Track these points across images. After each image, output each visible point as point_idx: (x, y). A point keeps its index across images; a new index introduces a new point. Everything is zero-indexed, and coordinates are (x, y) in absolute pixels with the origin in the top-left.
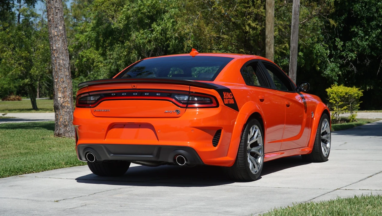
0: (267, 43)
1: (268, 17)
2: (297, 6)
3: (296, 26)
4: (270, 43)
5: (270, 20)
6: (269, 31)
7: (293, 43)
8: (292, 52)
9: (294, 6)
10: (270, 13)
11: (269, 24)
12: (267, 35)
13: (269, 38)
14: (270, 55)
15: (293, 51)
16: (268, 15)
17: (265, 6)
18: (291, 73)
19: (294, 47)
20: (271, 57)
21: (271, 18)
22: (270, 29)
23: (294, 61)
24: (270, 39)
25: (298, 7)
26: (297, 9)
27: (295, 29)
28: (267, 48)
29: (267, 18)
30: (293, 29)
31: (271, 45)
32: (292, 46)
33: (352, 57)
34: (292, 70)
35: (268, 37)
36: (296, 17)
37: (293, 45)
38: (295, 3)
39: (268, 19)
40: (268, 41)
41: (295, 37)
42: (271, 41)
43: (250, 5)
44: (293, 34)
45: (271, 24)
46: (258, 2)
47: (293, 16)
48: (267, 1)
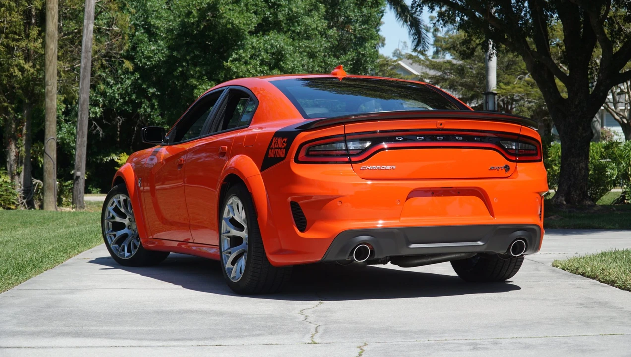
0: (47, 93)
1: (48, 55)
2: (89, 39)
3: (87, 68)
4: (51, 92)
5: (51, 59)
6: (50, 76)
7: (83, 94)
8: (81, 106)
9: (86, 39)
10: (52, 49)
11: (49, 66)
12: (47, 81)
13: (51, 85)
14: (52, 110)
15: (84, 104)
16: (49, 52)
17: (44, 38)
18: (81, 136)
19: (84, 98)
20: (53, 114)
21: (53, 56)
22: (51, 72)
23: (85, 118)
24: (51, 87)
25: (90, 41)
26: (90, 44)
27: (86, 72)
28: (47, 100)
29: (47, 57)
30: (83, 73)
31: (53, 95)
32: (82, 98)
33: (96, 113)
34: (81, 131)
35: (49, 84)
36: (88, 55)
37: (83, 96)
38: (87, 35)
39: (49, 58)
41: (86, 84)
42: (53, 90)
43: (23, 37)
44: (84, 79)
45: (54, 64)
46: (34, 32)
47: (83, 54)
48: (47, 31)
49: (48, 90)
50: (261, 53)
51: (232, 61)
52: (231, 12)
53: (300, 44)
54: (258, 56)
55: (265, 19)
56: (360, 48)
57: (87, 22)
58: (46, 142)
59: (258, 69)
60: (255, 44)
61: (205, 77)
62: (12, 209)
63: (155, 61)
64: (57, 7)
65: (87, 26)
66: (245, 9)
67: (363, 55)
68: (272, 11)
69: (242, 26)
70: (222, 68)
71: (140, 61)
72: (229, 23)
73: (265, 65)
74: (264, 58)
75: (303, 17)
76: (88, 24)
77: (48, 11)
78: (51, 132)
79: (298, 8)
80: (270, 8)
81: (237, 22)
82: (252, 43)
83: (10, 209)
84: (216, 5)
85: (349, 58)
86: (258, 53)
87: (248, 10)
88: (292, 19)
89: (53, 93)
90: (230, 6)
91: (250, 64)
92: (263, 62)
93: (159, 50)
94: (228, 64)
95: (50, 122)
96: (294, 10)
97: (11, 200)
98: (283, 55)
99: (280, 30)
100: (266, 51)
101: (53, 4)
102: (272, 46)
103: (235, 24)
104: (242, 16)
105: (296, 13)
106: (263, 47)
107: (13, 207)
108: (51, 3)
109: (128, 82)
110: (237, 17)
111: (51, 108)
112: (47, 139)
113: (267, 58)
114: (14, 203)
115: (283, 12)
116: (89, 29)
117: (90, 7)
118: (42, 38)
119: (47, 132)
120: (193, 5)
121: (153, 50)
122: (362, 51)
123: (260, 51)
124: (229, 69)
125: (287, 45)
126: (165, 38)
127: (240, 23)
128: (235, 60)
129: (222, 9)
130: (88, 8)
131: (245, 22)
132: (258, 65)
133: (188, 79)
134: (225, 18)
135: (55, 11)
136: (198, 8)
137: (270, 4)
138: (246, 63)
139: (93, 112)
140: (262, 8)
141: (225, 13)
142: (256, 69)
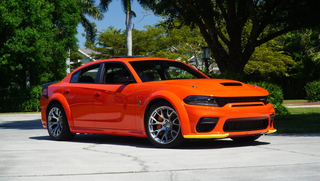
51: (8, 43)
52: (8, 16)
53: (42, 34)
54: (21, 40)
55: (24, 21)
56: (69, 37)
66: (15, 14)
67: (71, 40)
68: (28, 16)
69: (14, 24)
70: (3, 46)
72: (7, 22)
73: (25, 45)
74: (24, 41)
75: (43, 20)
79: (41, 15)
81: (12, 21)
82: (18, 33)
85: (64, 42)
86: (21, 38)
87: (16, 16)
88: (38, 22)
90: (7, 13)
91: (17, 44)
92: (24, 43)
94: (6, 44)
96: (39, 16)
98: (34, 39)
99: (32, 27)
100: (25, 38)
102: (29, 34)
103: (10, 23)
104: (14, 18)
105: (41, 18)
106: (23, 35)
110: (11, 19)
113: (26, 41)
115: (33, 17)
122: (71, 39)
124: (7, 46)
127: (13, 22)
128: (10, 42)
129: (3, 15)
131: (15, 21)
132: (21, 45)
134: (5, 19)
137: (27, 13)
138: (15, 44)
140: (22, 15)
141: (4, 17)
142: (20, 47)
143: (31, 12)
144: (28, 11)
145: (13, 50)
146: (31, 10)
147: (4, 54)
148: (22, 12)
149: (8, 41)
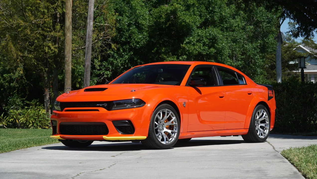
0: (66, 62)
1: (67, 40)
2: (90, 31)
3: (89, 47)
4: (68, 61)
5: (68, 42)
6: (68, 52)
7: (87, 62)
8: (86, 69)
9: (88, 31)
10: (68, 36)
11: (67, 46)
12: (66, 55)
13: (68, 57)
14: (68, 72)
16: (67, 38)
17: (64, 30)
19: (88, 65)
20: (69, 74)
21: (69, 41)
22: (68, 50)
23: (88, 76)
24: (68, 58)
25: (91, 32)
26: (91, 34)
27: (89, 50)
28: (66, 66)
30: (87, 50)
31: (69, 63)
34: (86, 84)
35: (67, 57)
36: (89, 40)
37: (87, 64)
38: (89, 28)
39: (67, 41)
40: (67, 60)
41: (89, 57)
42: (69, 60)
43: (52, 29)
44: (87, 54)
45: (70, 45)
46: (58, 27)
47: (87, 39)
48: (66, 26)
49: (66, 60)
50: (203, 39)
51: (186, 44)
52: (185, 15)
53: (227, 34)
54: (202, 40)
55: (207, 20)
57: (89, 21)
58: (65, 90)
59: (202, 48)
60: (200, 34)
61: (170, 53)
62: (47, 129)
63: (141, 44)
64: (71, 12)
65: (89, 23)
68: (210, 15)
69: (191, 23)
70: (180, 47)
71: (133, 44)
72: (184, 22)
73: (206, 46)
74: (205, 42)
75: (229, 18)
76: (90, 22)
77: (66, 14)
78: (68, 85)
79: (225, 13)
80: (209, 13)
81: (188, 21)
82: (198, 33)
83: (45, 128)
84: (176, 11)
86: (201, 39)
87: (194, 14)
88: (222, 20)
89: (69, 62)
90: (184, 12)
91: (197, 45)
92: (204, 44)
93: (144, 38)
94: (183, 45)
95: (67, 78)
96: (223, 14)
97: (46, 124)
98: (216, 40)
99: (215, 26)
100: (206, 37)
101: (69, 10)
102: (210, 34)
103: (187, 22)
104: (191, 18)
105: (225, 16)
106: (204, 35)
107: (47, 128)
108: (68, 10)
109: (127, 57)
110: (188, 18)
111: (68, 71)
112: (66, 88)
113: (207, 42)
114: (47, 125)
115: (217, 16)
116: (90, 25)
117: (91, 12)
118: (63, 30)
119: (66, 84)
120: (163, 12)
121: (141, 38)
123: (203, 37)
124: (184, 48)
125: (219, 34)
126: (148, 31)
127: (190, 21)
128: (187, 43)
129: (179, 14)
130: (90, 13)
131: (193, 21)
132: (201, 46)
133: (160, 54)
134: (181, 19)
135: (70, 14)
136: (166, 13)
137: (209, 11)
138: (194, 45)
139: (106, 74)
140: (204, 13)
141: (181, 16)
142: (200, 48)
143: (214, 10)
144: (211, 9)
145: (191, 51)
146: (214, 8)
147: (180, 56)
148: (204, 10)
149: (185, 42)
